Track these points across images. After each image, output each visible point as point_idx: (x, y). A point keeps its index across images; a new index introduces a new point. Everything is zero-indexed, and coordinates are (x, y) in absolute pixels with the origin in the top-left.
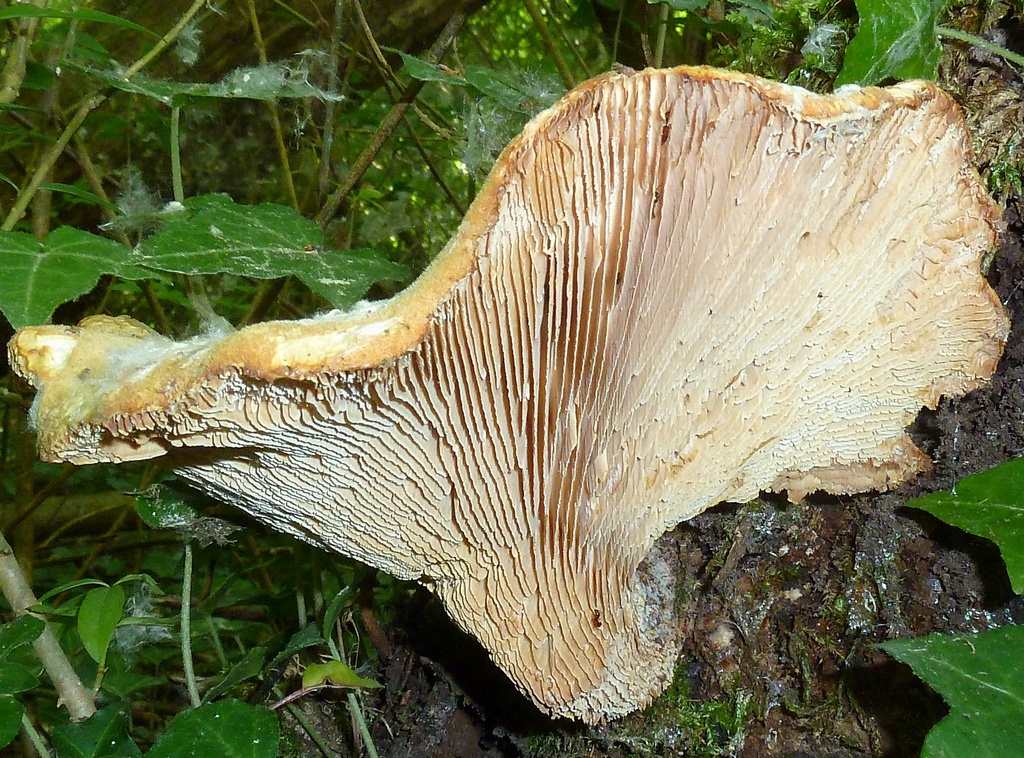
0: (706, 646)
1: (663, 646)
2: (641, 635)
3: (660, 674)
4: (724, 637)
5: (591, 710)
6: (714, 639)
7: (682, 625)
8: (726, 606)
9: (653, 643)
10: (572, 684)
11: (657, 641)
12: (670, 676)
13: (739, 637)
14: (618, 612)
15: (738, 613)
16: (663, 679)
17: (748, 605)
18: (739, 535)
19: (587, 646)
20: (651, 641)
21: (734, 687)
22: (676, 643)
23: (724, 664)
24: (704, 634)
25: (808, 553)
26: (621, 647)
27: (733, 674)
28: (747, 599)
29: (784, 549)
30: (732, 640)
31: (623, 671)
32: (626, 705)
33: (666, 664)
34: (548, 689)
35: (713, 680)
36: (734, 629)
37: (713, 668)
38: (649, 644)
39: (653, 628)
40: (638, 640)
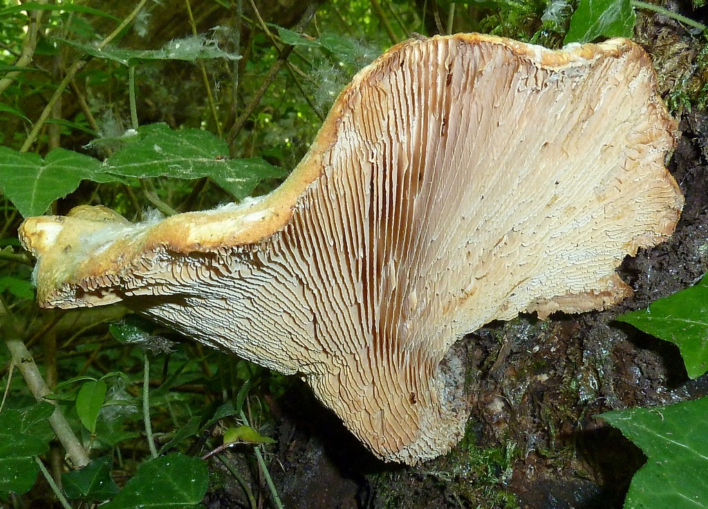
0: (486, 412)
1: (458, 413)
3: (456, 431)
4: (498, 406)
5: (410, 456)
6: (491, 407)
7: (470, 398)
8: (499, 386)
9: (451, 412)
10: (397, 441)
11: (454, 410)
12: (463, 433)
13: (508, 407)
14: (427, 393)
15: (506, 391)
16: (458, 435)
17: (513, 385)
18: (506, 341)
19: (407, 416)
20: (449, 411)
21: (505, 437)
22: (466, 411)
23: (498, 423)
24: (485, 404)
25: (552, 350)
26: (429, 416)
27: (504, 429)
28: (512, 381)
29: (537, 348)
30: (503, 408)
31: (431, 431)
32: (433, 452)
33: (460, 425)
34: (382, 444)
35: (491, 434)
36: (504, 400)
37: (491, 426)
38: (448, 413)
39: (450, 402)
40: (441, 410)
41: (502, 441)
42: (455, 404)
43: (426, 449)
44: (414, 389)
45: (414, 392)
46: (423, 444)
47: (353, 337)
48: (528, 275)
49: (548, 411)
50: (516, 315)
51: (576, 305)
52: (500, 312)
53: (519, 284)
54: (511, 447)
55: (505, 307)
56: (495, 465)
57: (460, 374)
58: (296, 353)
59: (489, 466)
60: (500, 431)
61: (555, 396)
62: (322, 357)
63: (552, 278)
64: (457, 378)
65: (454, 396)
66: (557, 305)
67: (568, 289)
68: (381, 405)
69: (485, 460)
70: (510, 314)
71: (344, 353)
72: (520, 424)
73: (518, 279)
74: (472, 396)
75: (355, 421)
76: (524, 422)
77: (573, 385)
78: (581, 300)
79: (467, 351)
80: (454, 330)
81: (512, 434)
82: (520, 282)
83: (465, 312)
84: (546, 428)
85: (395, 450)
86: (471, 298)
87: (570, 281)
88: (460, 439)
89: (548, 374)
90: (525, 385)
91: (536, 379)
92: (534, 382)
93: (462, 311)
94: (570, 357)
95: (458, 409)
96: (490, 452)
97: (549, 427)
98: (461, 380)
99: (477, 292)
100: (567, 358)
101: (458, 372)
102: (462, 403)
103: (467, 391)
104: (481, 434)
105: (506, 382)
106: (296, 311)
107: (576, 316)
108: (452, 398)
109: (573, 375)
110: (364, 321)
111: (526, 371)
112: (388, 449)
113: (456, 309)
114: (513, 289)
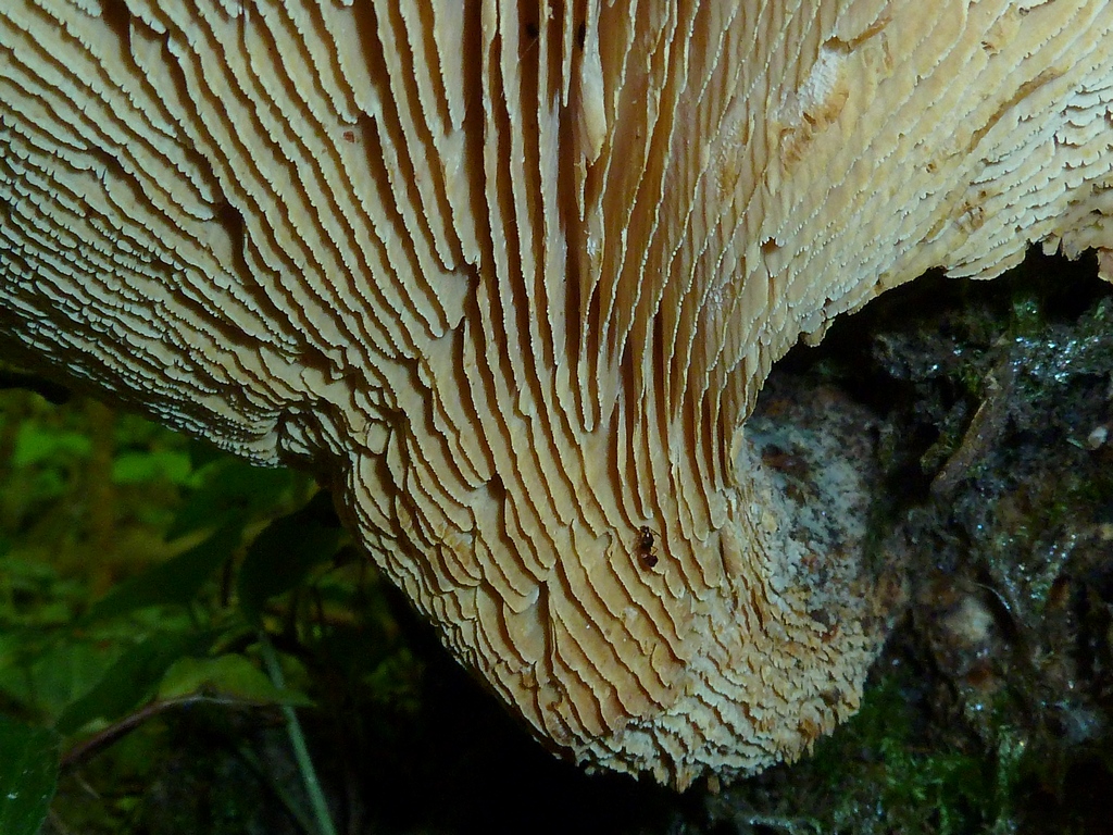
0: (938, 640)
1: (834, 628)
2: (772, 598)
3: (827, 687)
4: (975, 623)
5: (667, 760)
6: (955, 626)
7: (883, 590)
8: (975, 553)
9: (807, 620)
10: (603, 696)
11: (818, 616)
13: (1004, 624)
14: (708, 541)
16: (830, 699)
17: (1020, 553)
19: (633, 613)
20: (800, 614)
21: (996, 721)
22: (866, 625)
23: (976, 675)
24: (934, 615)
26: (720, 618)
27: (992, 696)
28: (1019, 539)
29: (1099, 435)
30: (990, 628)
31: (730, 677)
32: (750, 751)
34: (552, 707)
35: (951, 709)
36: (992, 604)
37: (951, 684)
38: (793, 619)
39: (806, 589)
40: (764, 607)
41: (985, 731)
42: (824, 597)
43: (715, 734)
44: (649, 513)
45: (652, 525)
46: (702, 718)
47: (382, 281)
48: (1054, 58)
50: (1013, 255)
52: (953, 235)
53: (1018, 98)
54: (1012, 750)
55: (971, 215)
57: (852, 511)
58: (220, 358)
59: (944, 812)
62: (312, 382)
64: (841, 520)
65: (823, 573)
68: (531, 566)
69: (931, 790)
70: (992, 250)
71: (375, 359)
72: (1041, 676)
73: (1014, 72)
74: (890, 584)
75: (457, 621)
76: (1055, 673)
79: (876, 445)
80: (778, 288)
81: (1018, 708)
82: (1026, 90)
83: (811, 200)
85: (596, 730)
86: (826, 136)
88: (845, 714)
90: (1061, 549)
91: (1097, 537)
92: (1094, 541)
93: (799, 198)
95: (837, 614)
96: (950, 767)
98: (855, 530)
99: (850, 109)
101: (844, 503)
102: (852, 600)
103: (870, 563)
104: (925, 708)
105: (1000, 542)
106: (137, 151)
108: (816, 577)
110: (403, 206)
111: (1064, 508)
112: (572, 723)
113: (774, 183)
114: (994, 118)
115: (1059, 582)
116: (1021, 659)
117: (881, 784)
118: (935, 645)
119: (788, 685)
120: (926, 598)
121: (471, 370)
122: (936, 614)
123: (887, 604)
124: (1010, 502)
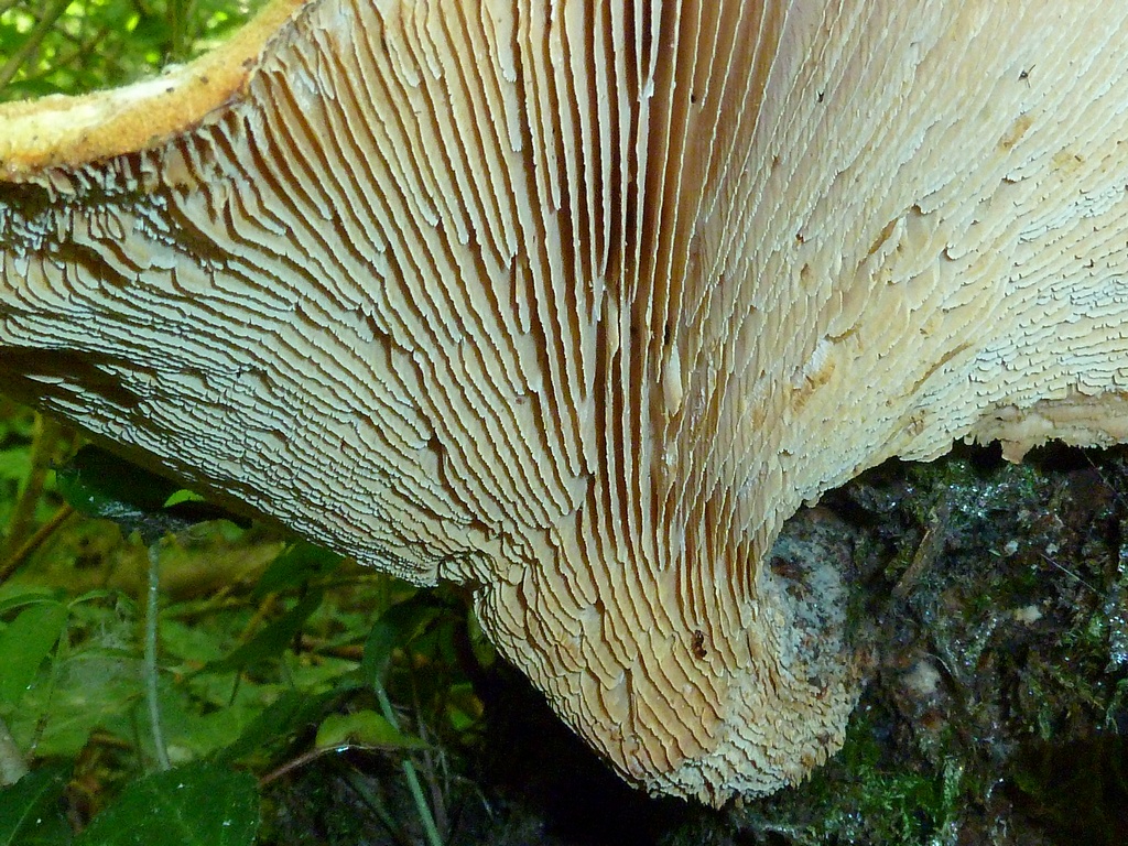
0: (899, 693)
1: (825, 689)
2: (783, 672)
3: (821, 731)
4: (926, 680)
5: (709, 787)
6: (911, 682)
7: (858, 659)
8: (925, 632)
9: (806, 685)
10: (668, 745)
11: (813, 681)
12: (840, 736)
13: (947, 682)
14: (739, 636)
15: (944, 644)
16: (824, 740)
17: (957, 631)
18: (935, 520)
19: (689, 688)
20: (801, 681)
21: (942, 752)
22: (847, 685)
23: (927, 718)
25: (1049, 551)
26: (747, 688)
27: (940, 733)
28: (956, 621)
29: (1013, 546)
30: (937, 683)
31: (754, 727)
32: (766, 779)
33: (833, 717)
34: (633, 753)
35: (910, 744)
36: (938, 667)
37: (909, 725)
38: (796, 685)
39: (805, 663)
40: (777, 679)
41: (935, 760)
42: (817, 667)
43: (743, 768)
44: (701, 621)
45: (702, 627)
46: (734, 757)
47: (534, 484)
48: (966, 337)
49: (1036, 689)
50: (945, 447)
51: (1094, 425)
52: (904, 437)
53: (944, 361)
54: (954, 773)
55: (915, 425)
56: (920, 814)
57: (835, 603)
58: (414, 527)
59: (906, 818)
60: (929, 739)
61: (1056, 655)
62: (476, 539)
63: (1031, 351)
64: (828, 609)
65: (816, 650)
66: (1047, 425)
67: (1072, 381)
68: (621, 659)
69: (896, 803)
70: (930, 445)
71: (521, 528)
72: (974, 719)
73: (940, 346)
74: (864, 654)
75: (567, 695)
76: (984, 717)
77: (1096, 627)
78: (1107, 414)
79: (853, 552)
80: (789, 476)
81: (956, 742)
82: (948, 356)
83: (811, 427)
84: (1031, 729)
85: (662, 767)
86: (822, 392)
87: (1077, 360)
88: (833, 749)
89: (1041, 606)
90: (986, 629)
91: (1013, 617)
92: (1009, 623)
93: (803, 426)
94: (1091, 563)
95: (826, 679)
96: (910, 786)
97: (1037, 728)
98: (838, 616)
99: (836, 375)
100: (1084, 569)
101: (830, 597)
102: (837, 668)
103: (849, 640)
104: (890, 742)
105: (943, 623)
106: (384, 413)
107: (1096, 454)
108: (812, 653)
109: (1094, 605)
110: (553, 443)
111: (989, 598)
112: (647, 764)
113: (787, 419)
114: (929, 374)
115: (986, 651)
116: (959, 707)
117: (861, 799)
118: (897, 697)
119: (793, 732)
120: (890, 662)
121: (587, 535)
122: (897, 673)
123: (862, 669)
124: (950, 593)
